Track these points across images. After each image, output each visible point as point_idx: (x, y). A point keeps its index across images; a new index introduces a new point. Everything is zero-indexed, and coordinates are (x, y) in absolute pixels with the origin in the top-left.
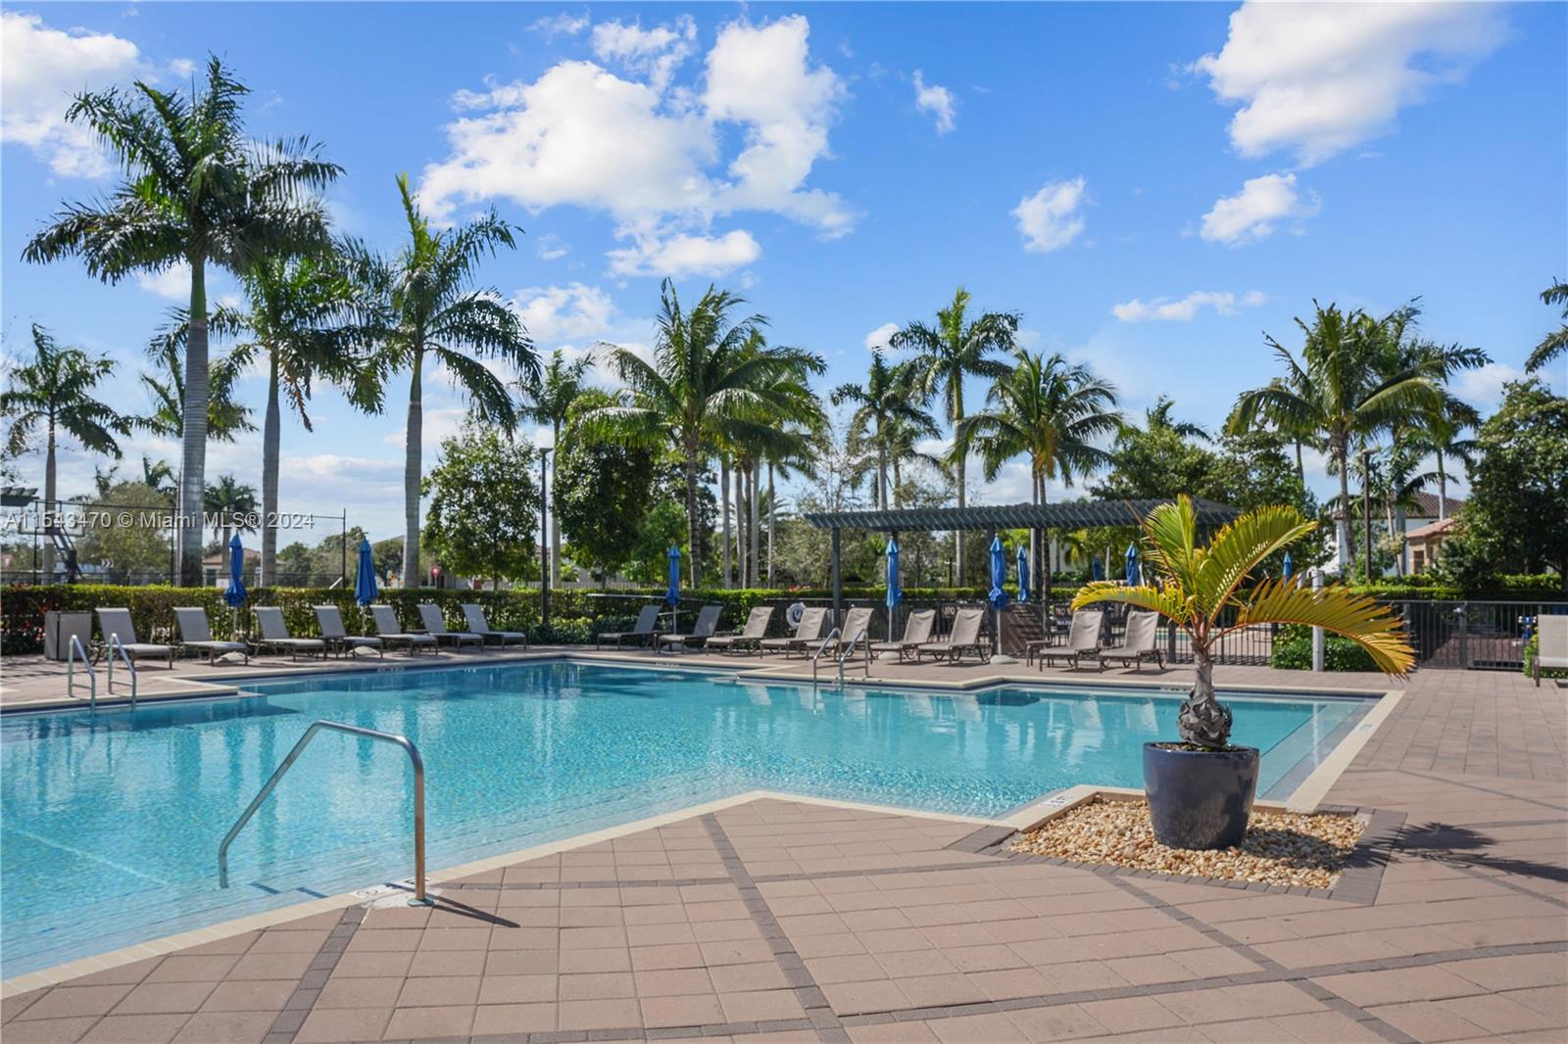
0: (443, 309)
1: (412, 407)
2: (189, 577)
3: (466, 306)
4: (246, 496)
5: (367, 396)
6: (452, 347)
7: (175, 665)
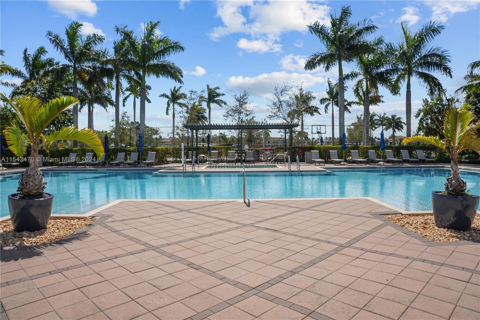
0: (416, 60)
1: (407, 91)
2: (341, 143)
3: (426, 56)
4: (399, 120)
5: (395, 90)
6: (420, 70)
7: (325, 164)
